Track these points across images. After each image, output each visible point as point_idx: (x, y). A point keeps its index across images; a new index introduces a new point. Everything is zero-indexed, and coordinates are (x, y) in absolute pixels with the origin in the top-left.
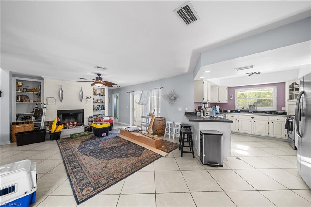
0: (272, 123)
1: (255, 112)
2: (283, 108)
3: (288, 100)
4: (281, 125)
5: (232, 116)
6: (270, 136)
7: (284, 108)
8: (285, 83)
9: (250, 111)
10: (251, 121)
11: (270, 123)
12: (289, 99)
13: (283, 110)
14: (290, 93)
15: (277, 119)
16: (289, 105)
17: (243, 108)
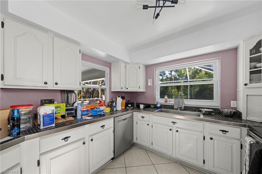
0: (211, 139)
1: (183, 108)
2: (232, 102)
3: (246, 85)
4: (232, 147)
5: (143, 117)
6: (206, 167)
7: (236, 101)
8: (236, 49)
9: (175, 107)
10: (171, 130)
11: (207, 138)
12: (248, 82)
13: (232, 106)
14: (250, 69)
15: (223, 131)
16: (247, 95)
17: (165, 101)
